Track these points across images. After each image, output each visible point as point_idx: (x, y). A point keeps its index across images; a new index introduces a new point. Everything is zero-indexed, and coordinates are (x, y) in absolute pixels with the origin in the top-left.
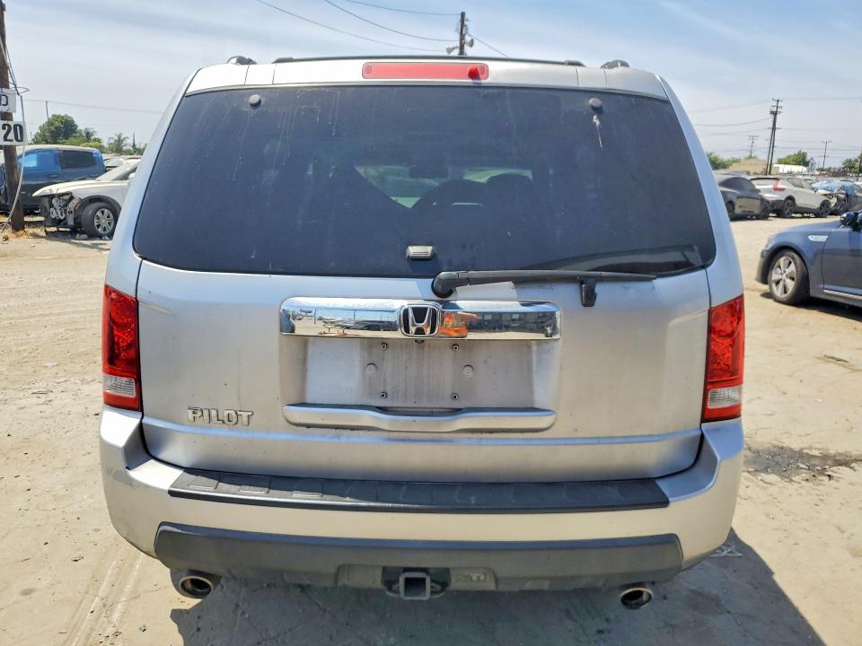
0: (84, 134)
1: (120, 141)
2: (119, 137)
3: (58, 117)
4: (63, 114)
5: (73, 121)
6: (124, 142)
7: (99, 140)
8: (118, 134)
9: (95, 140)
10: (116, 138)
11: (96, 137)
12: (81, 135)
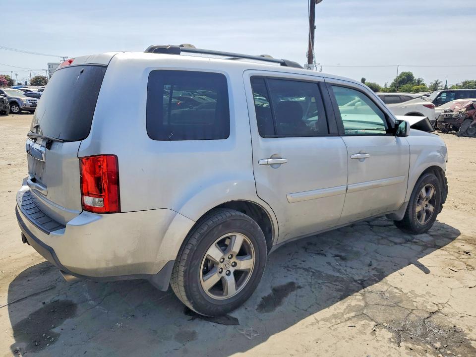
0: (417, 81)
1: (437, 84)
2: (436, 82)
3: (404, 73)
4: (407, 71)
5: (412, 75)
6: (439, 85)
7: (424, 85)
8: (436, 80)
9: (422, 84)
10: (435, 82)
11: (423, 82)
12: (415, 82)
